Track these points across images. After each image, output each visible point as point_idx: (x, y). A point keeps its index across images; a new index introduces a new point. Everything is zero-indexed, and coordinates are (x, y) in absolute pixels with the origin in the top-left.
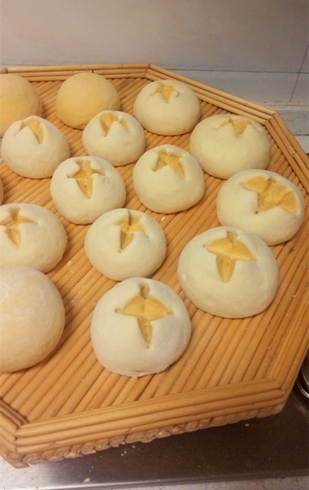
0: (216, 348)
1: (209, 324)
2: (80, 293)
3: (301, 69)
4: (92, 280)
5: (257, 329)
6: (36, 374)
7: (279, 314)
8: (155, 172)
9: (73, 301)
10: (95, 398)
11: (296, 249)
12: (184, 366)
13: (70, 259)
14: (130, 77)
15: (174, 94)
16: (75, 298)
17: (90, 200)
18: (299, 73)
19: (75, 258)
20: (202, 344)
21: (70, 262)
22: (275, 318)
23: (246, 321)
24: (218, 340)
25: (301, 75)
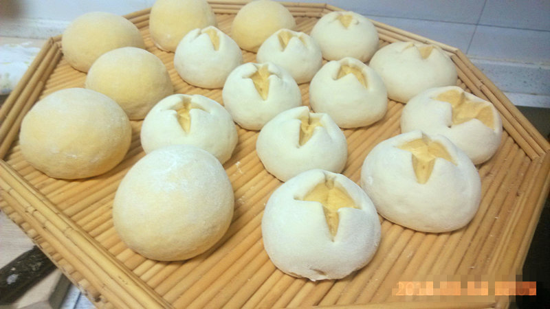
0: (409, 262)
1: (398, 237)
2: (248, 194)
3: (479, 21)
4: (262, 183)
5: (456, 248)
6: (195, 267)
7: (481, 234)
8: (336, 81)
9: (240, 199)
10: (264, 300)
11: (494, 173)
12: (371, 278)
13: (239, 160)
14: (305, 16)
15: (354, 21)
16: (243, 197)
17: (266, 102)
18: (477, 25)
19: (244, 160)
20: (392, 255)
21: (239, 163)
22: (477, 238)
23: (443, 237)
24: (411, 254)
25: (478, 26)
